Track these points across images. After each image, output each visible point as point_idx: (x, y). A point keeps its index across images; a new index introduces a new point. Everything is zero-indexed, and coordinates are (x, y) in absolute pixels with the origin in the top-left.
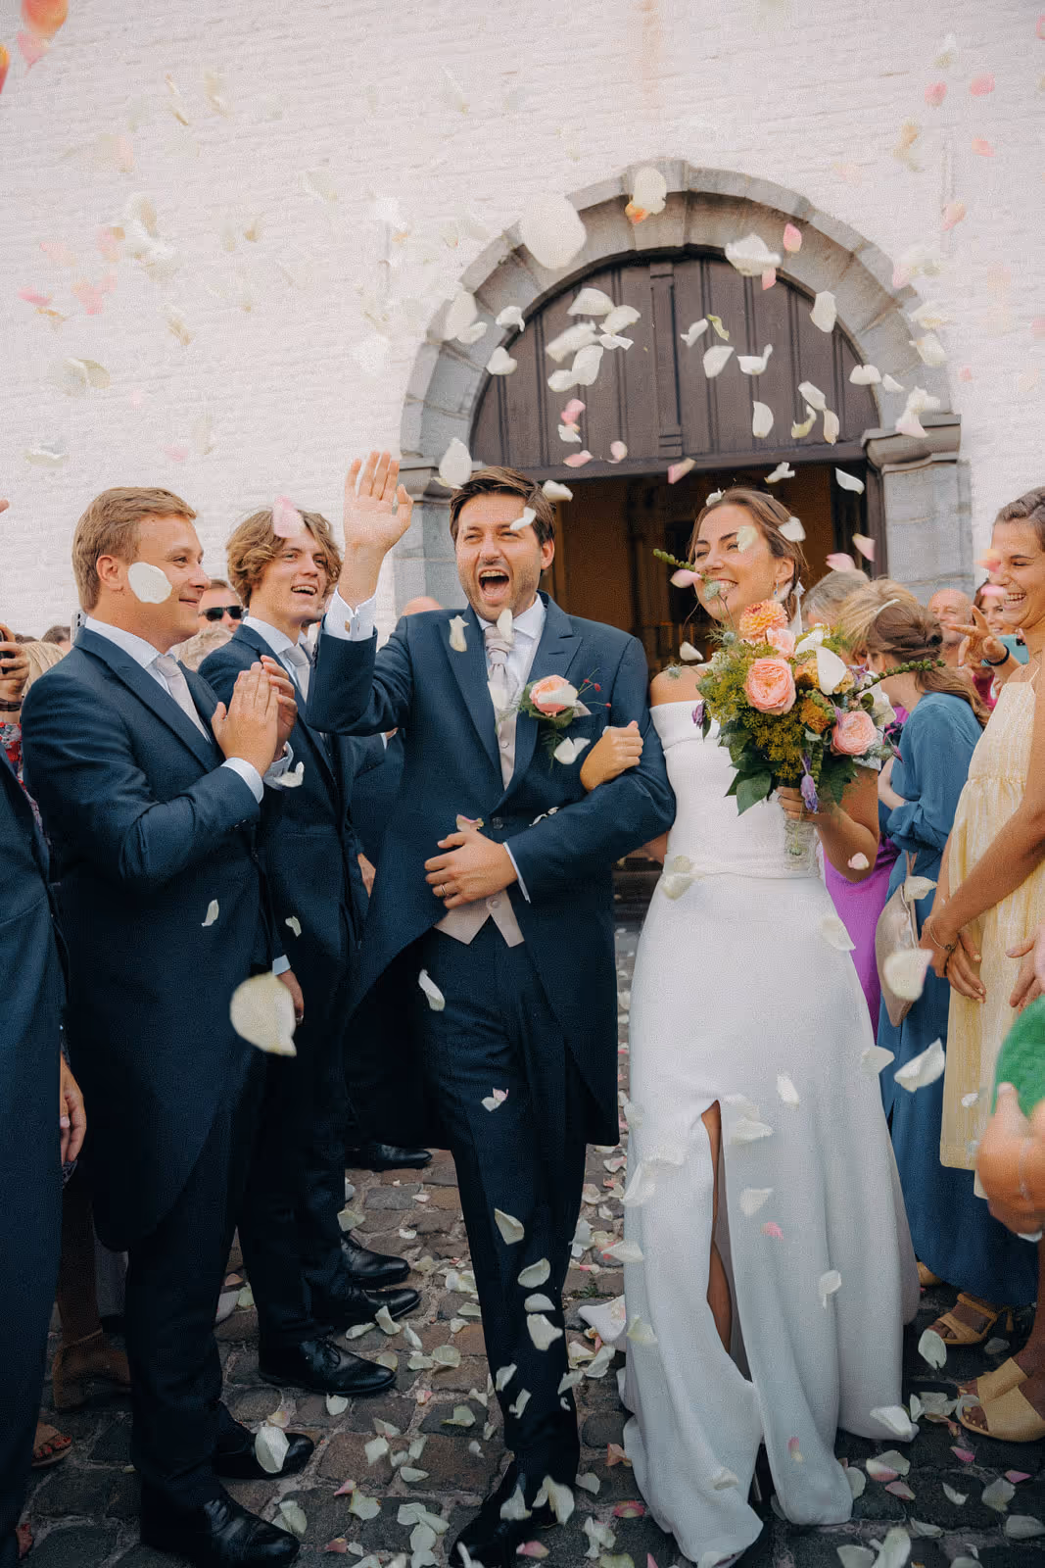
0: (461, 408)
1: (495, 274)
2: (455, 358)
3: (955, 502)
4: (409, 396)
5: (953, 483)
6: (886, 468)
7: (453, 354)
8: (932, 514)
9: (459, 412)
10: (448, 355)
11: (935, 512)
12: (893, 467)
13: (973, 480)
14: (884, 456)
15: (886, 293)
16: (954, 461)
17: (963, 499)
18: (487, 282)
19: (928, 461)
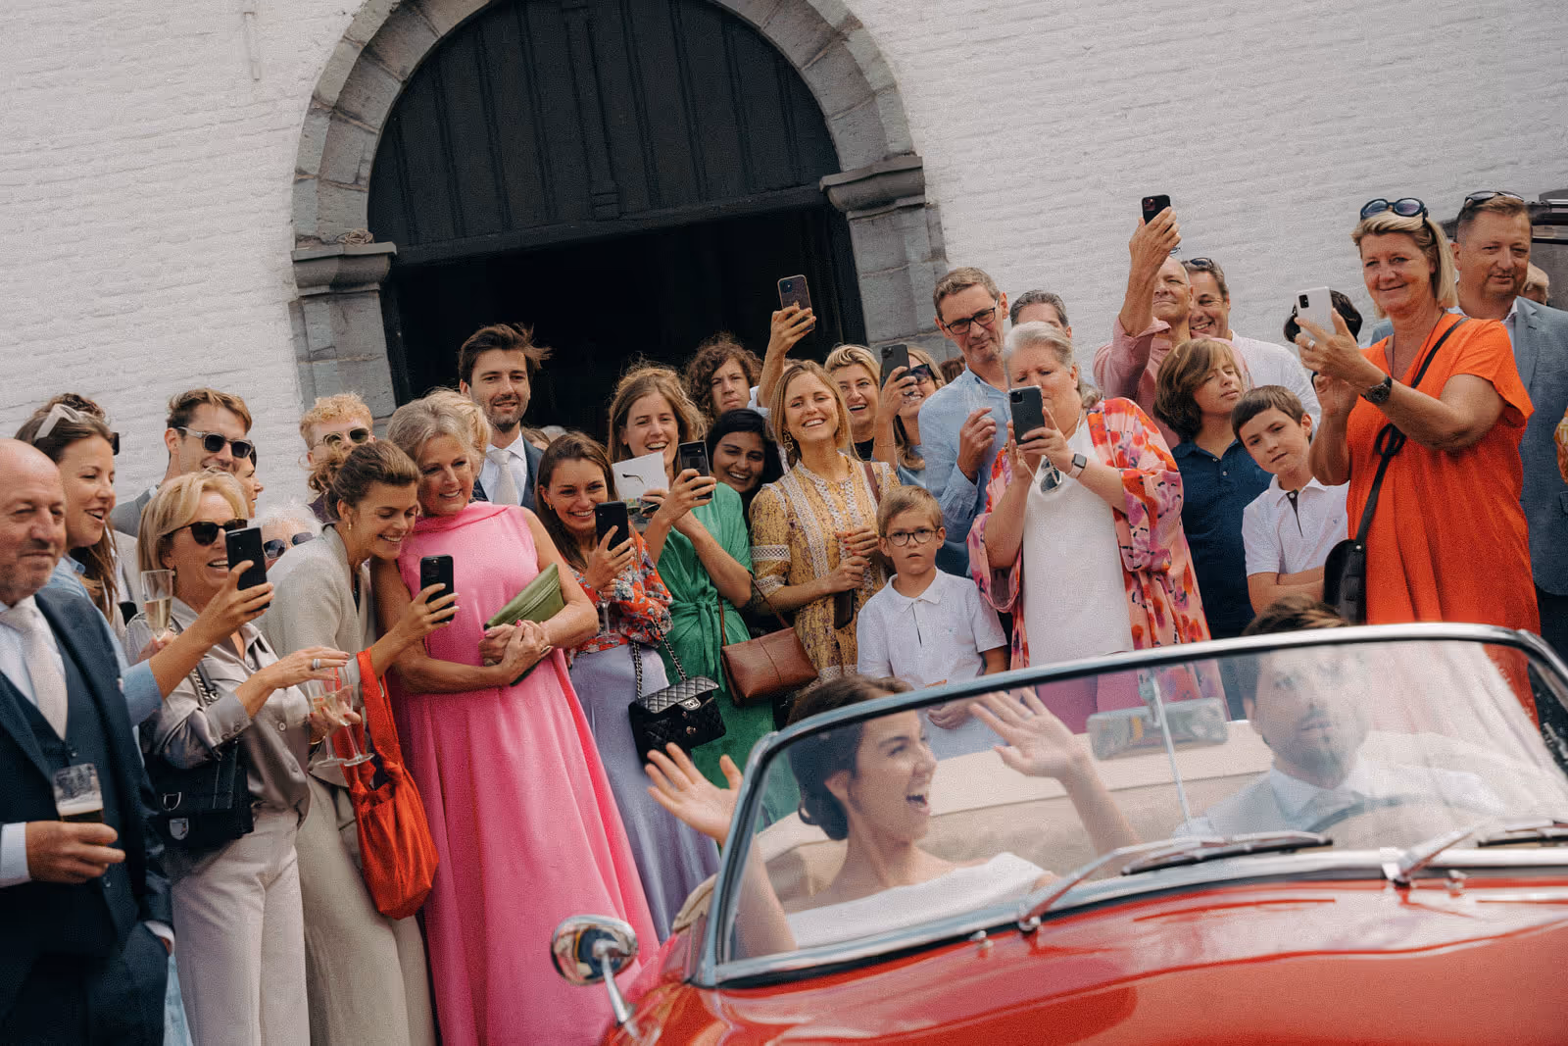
0: (358, 178)
1: (387, 24)
2: (346, 122)
3: (927, 250)
4: (300, 172)
5: (924, 229)
6: (850, 215)
7: (343, 117)
8: (904, 263)
9: (356, 182)
10: (340, 120)
11: (907, 262)
12: (859, 214)
13: (945, 223)
14: (846, 203)
15: (829, 26)
16: (920, 206)
17: (936, 245)
18: (380, 33)
19: (892, 207)
